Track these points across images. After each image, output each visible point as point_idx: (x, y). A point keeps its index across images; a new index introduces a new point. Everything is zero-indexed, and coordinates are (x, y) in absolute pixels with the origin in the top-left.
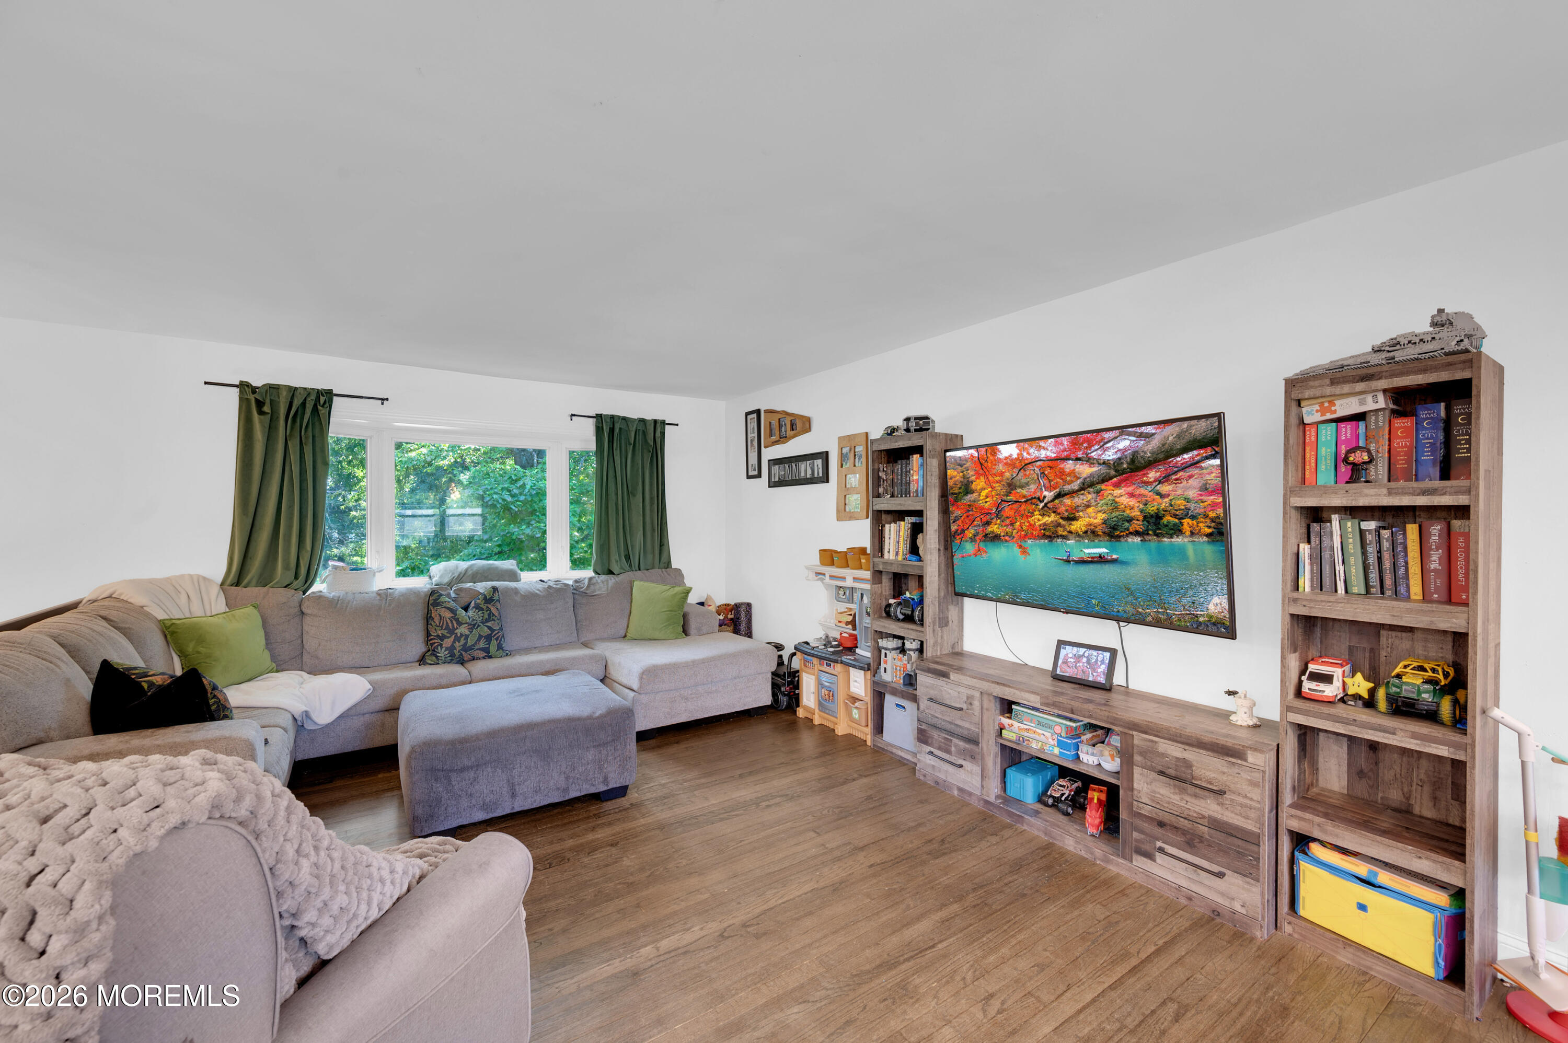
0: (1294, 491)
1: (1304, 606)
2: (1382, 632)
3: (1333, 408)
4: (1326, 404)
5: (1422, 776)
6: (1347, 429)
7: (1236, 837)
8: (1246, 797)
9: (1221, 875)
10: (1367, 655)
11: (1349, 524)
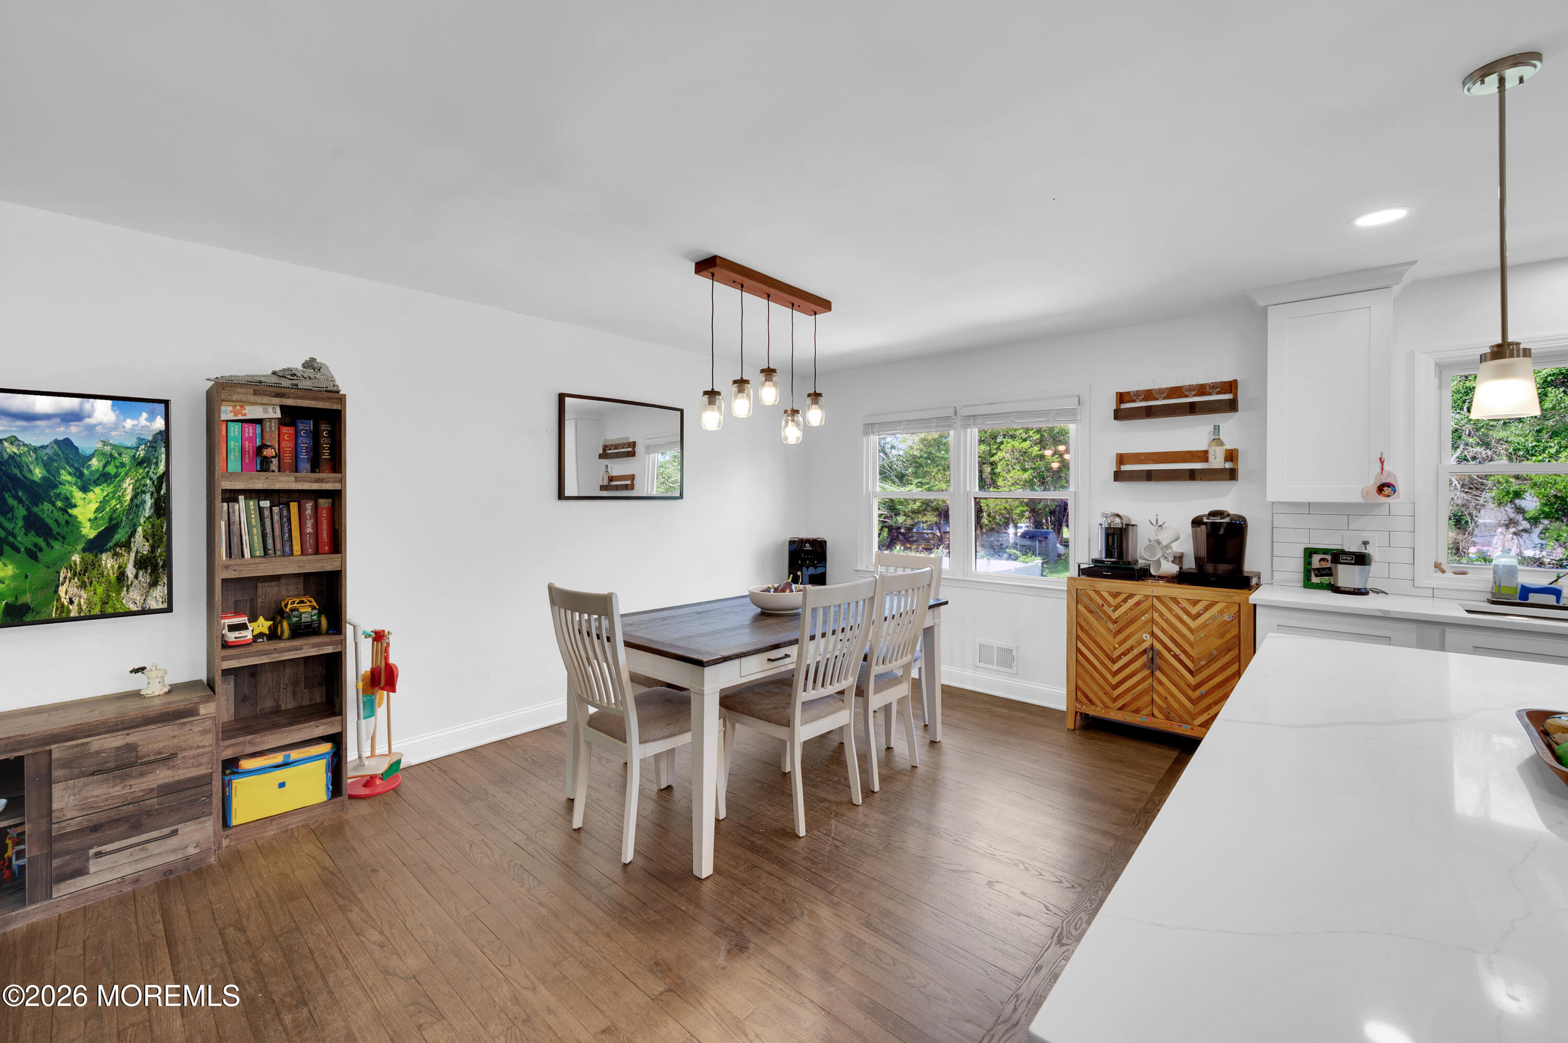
0: (224, 476)
1: (235, 570)
2: (259, 585)
3: (244, 412)
4: (238, 408)
5: (286, 681)
6: (249, 429)
7: (189, 789)
8: (198, 747)
9: (175, 833)
10: (248, 604)
11: (251, 503)
